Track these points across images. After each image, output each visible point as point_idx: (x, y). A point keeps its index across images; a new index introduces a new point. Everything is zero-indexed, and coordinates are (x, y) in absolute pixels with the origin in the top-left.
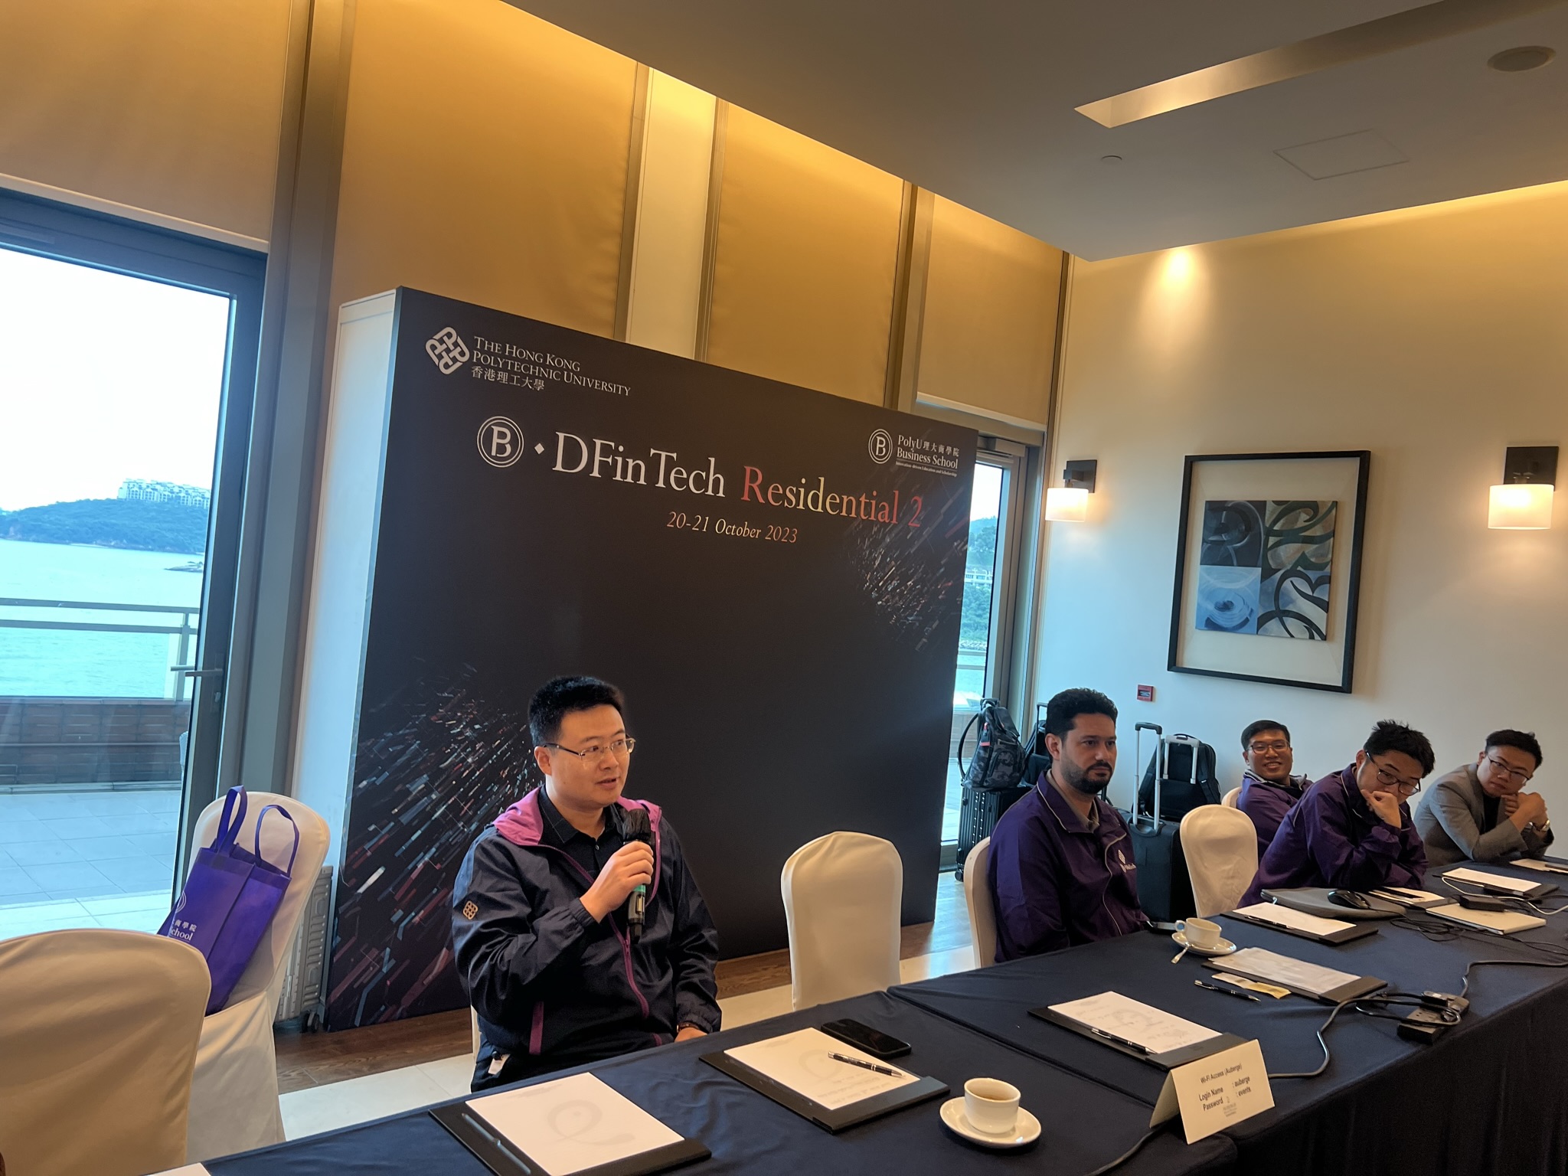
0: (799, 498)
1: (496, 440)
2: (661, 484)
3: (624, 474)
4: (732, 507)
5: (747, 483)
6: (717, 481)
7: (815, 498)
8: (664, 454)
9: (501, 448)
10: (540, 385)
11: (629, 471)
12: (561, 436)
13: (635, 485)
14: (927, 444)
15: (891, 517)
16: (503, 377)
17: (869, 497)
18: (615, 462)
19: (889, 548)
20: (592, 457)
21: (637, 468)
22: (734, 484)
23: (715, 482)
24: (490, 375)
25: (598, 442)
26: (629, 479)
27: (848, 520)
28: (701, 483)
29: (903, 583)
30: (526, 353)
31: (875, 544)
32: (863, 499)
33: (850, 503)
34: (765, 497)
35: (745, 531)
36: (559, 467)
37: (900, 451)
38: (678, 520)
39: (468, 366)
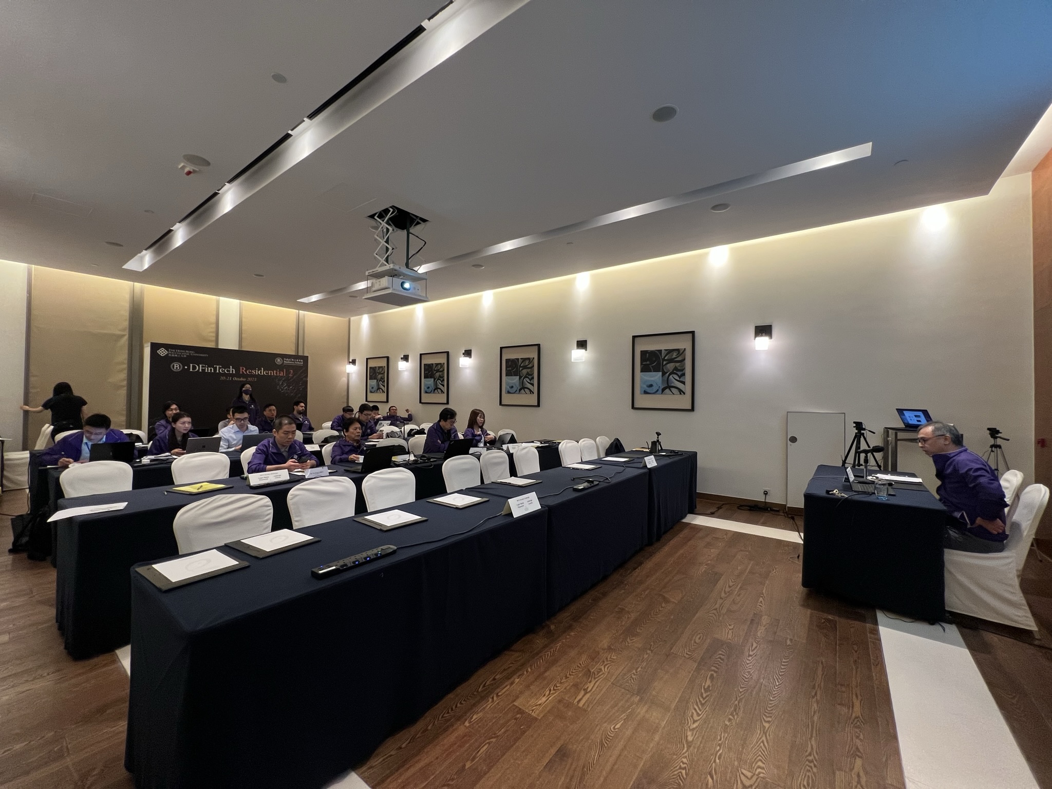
0: (257, 372)
1: (175, 367)
2: (218, 372)
3: (208, 370)
4: (238, 374)
5: (241, 370)
6: (232, 371)
7: (261, 373)
8: (218, 367)
9: (177, 368)
10: (185, 356)
11: (209, 370)
12: (191, 365)
13: (211, 373)
14: (293, 360)
15: (283, 374)
16: (176, 356)
17: (277, 371)
18: (205, 369)
19: (284, 381)
20: (199, 368)
21: (211, 370)
22: (237, 370)
23: (232, 370)
24: (173, 355)
25: (201, 366)
26: (209, 371)
27: (271, 375)
28: (227, 371)
29: (289, 387)
30: (181, 351)
31: (280, 380)
32: (275, 372)
33: (271, 373)
34: (246, 372)
35: (242, 379)
36: (191, 370)
37: (285, 362)
38: (223, 378)
39: (168, 354)
